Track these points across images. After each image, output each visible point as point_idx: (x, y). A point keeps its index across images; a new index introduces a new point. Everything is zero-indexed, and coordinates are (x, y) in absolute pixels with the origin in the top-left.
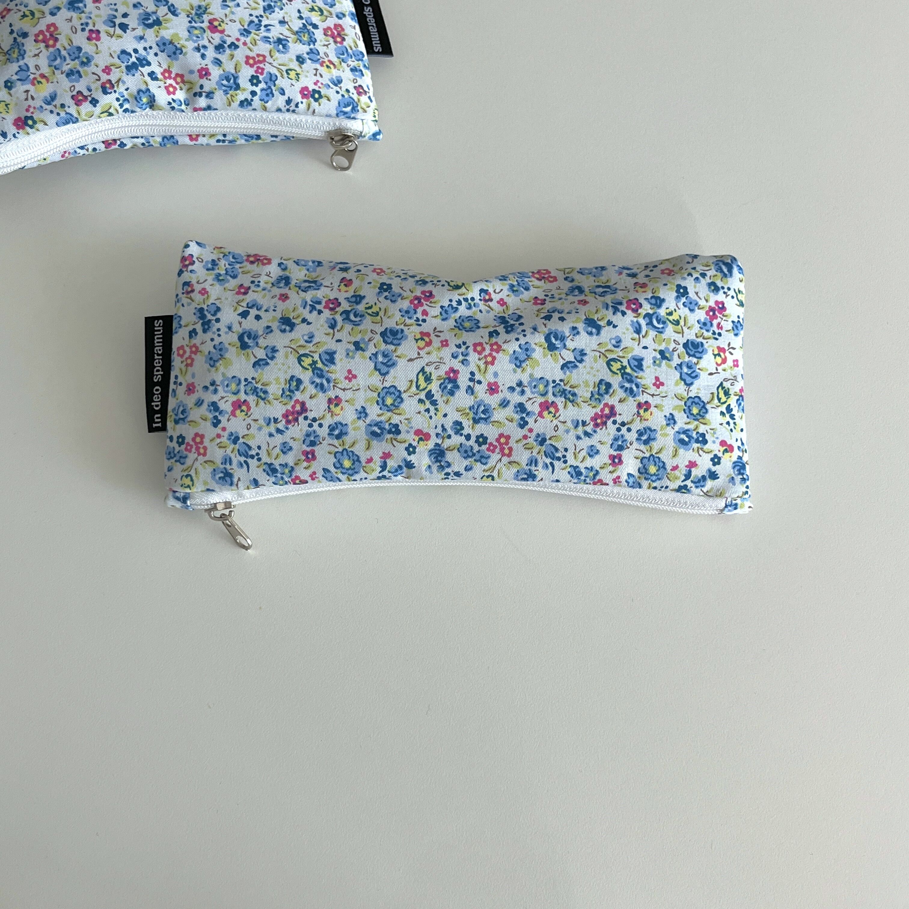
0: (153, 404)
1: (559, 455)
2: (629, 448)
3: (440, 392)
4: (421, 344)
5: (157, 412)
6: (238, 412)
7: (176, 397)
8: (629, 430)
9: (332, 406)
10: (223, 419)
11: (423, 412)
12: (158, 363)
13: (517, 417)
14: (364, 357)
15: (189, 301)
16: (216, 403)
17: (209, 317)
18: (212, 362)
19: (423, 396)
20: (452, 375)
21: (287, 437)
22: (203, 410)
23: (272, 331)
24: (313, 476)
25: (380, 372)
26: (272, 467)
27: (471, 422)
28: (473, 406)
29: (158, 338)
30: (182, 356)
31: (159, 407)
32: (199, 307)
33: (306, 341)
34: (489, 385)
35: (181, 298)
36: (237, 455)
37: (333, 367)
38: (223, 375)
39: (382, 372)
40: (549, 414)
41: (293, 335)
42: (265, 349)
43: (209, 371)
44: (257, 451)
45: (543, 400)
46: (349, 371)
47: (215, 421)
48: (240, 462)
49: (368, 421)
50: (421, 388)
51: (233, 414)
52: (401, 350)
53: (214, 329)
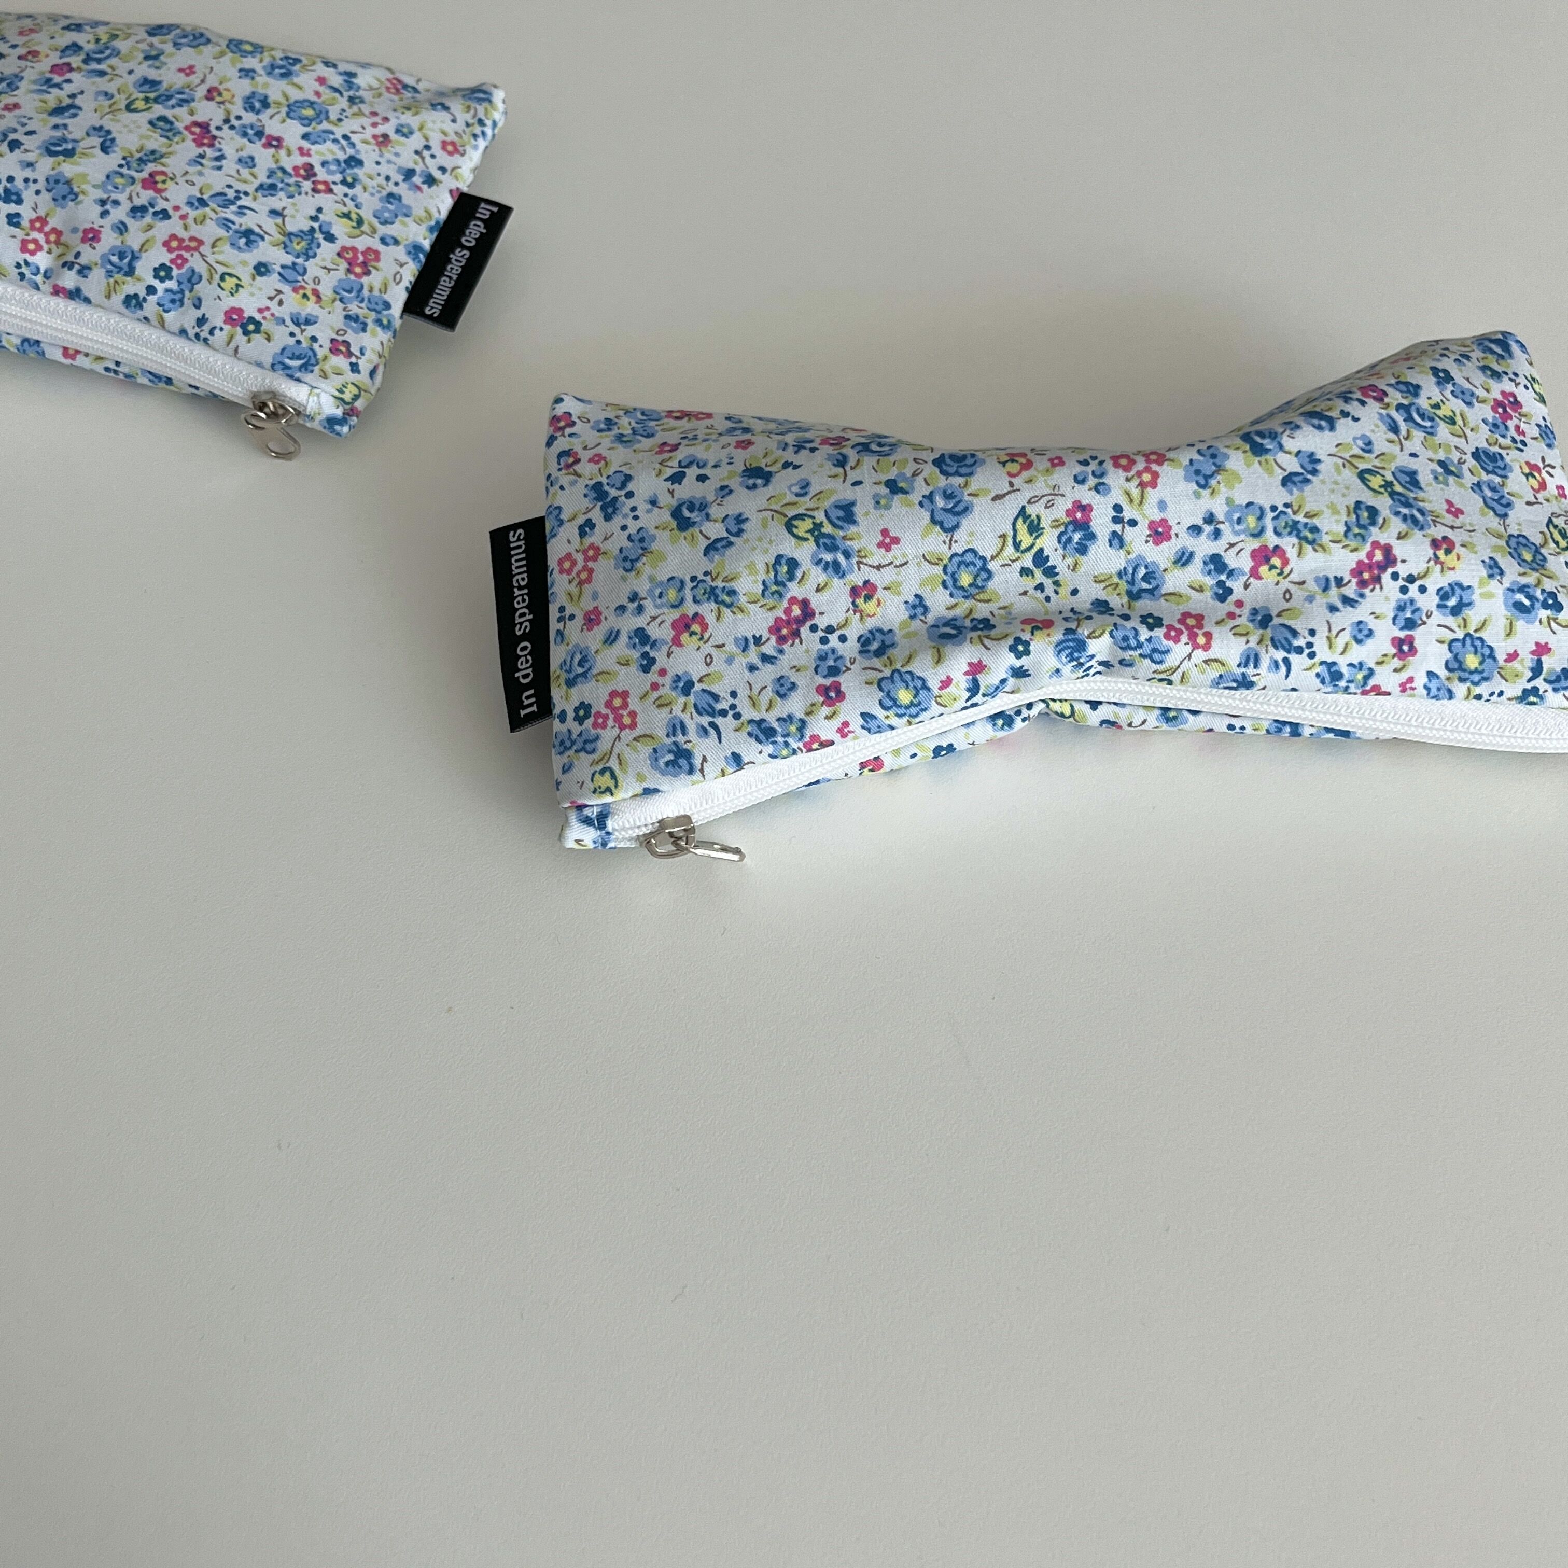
0: (517, 675)
1: (1300, 642)
2: (1424, 623)
3: (1060, 551)
4: (1013, 467)
5: (527, 687)
6: (685, 637)
7: (565, 642)
8: (1423, 589)
9: (860, 601)
10: (660, 656)
11: (1031, 592)
12: (521, 603)
13: (1209, 581)
14: (909, 504)
15: (573, 477)
16: (643, 629)
17: (613, 493)
18: (628, 563)
19: (1027, 561)
20: (1079, 515)
21: (783, 666)
22: (621, 647)
23: (731, 492)
24: (844, 730)
25: (942, 527)
26: (763, 726)
27: (1125, 600)
28: (1125, 568)
29: (517, 561)
30: (569, 572)
31: (531, 677)
32: (592, 483)
33: (797, 495)
34: (1152, 525)
35: (557, 478)
36: (695, 714)
37: (853, 529)
38: (651, 579)
39: (946, 525)
40: (1270, 569)
41: (771, 490)
42: (723, 521)
43: (624, 579)
44: (731, 701)
45: (1256, 544)
46: (885, 533)
47: (645, 662)
48: (702, 726)
49: (931, 618)
50: (1023, 546)
51: (677, 642)
52: (975, 483)
53: (626, 510)
